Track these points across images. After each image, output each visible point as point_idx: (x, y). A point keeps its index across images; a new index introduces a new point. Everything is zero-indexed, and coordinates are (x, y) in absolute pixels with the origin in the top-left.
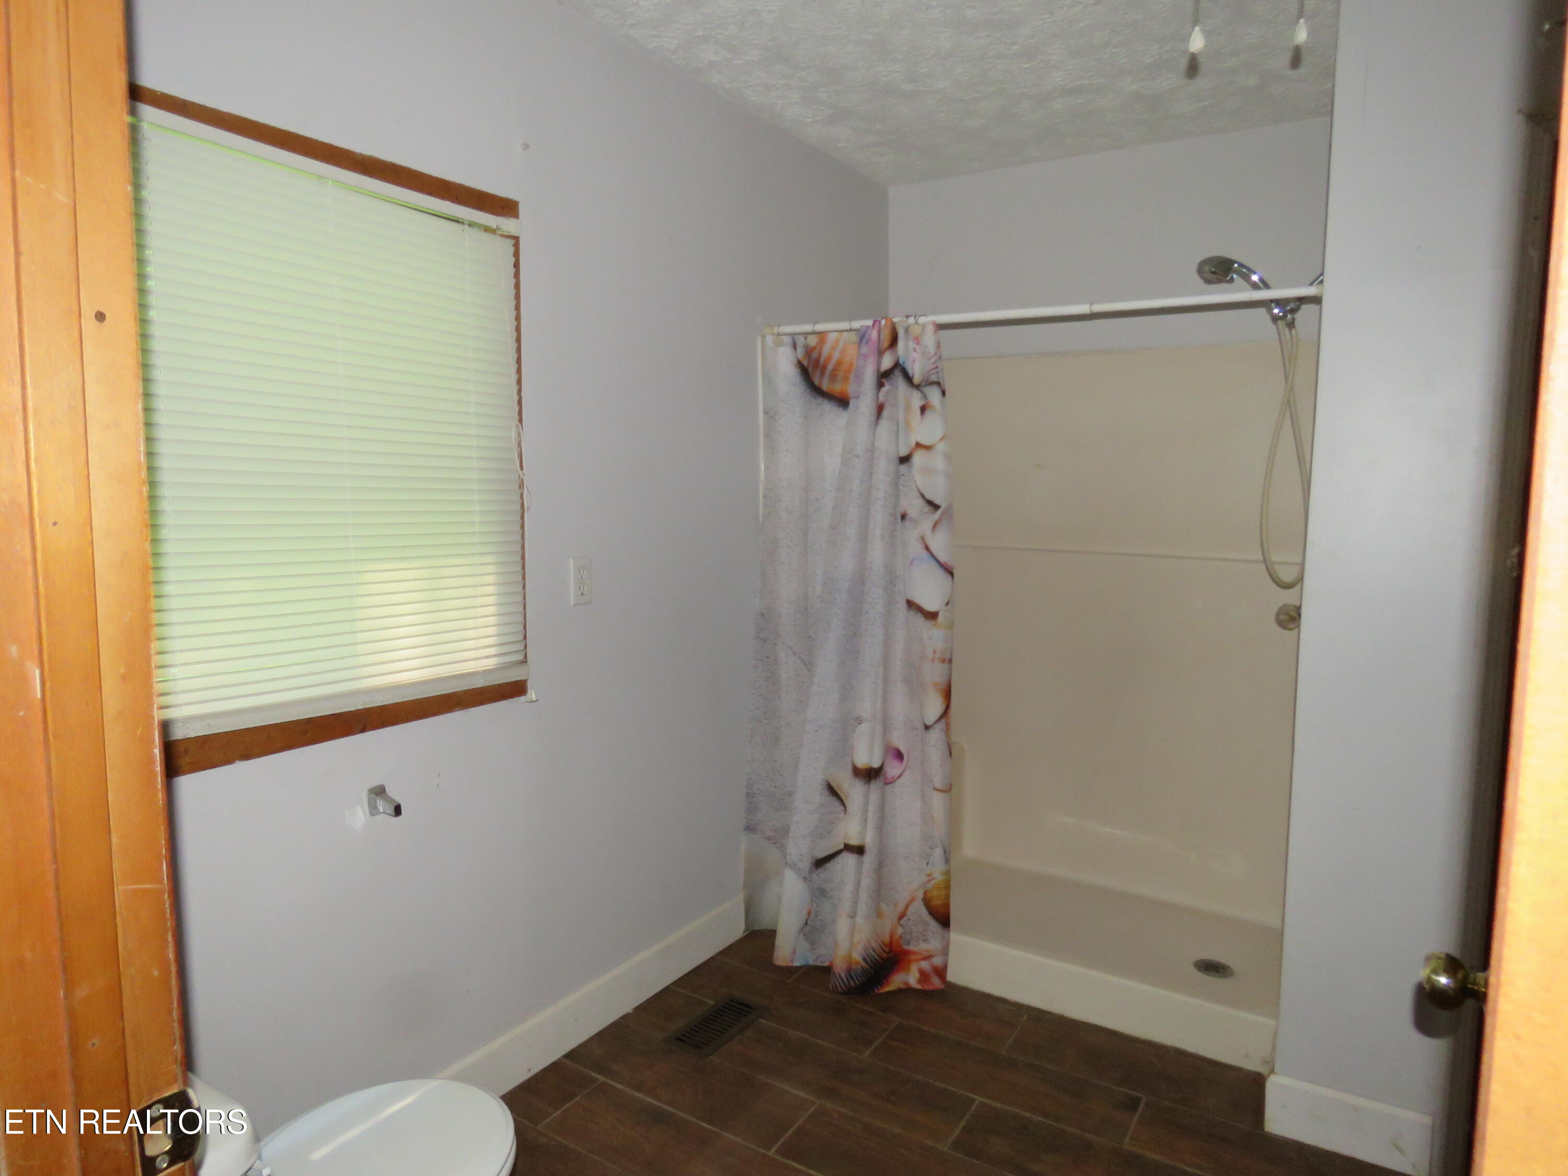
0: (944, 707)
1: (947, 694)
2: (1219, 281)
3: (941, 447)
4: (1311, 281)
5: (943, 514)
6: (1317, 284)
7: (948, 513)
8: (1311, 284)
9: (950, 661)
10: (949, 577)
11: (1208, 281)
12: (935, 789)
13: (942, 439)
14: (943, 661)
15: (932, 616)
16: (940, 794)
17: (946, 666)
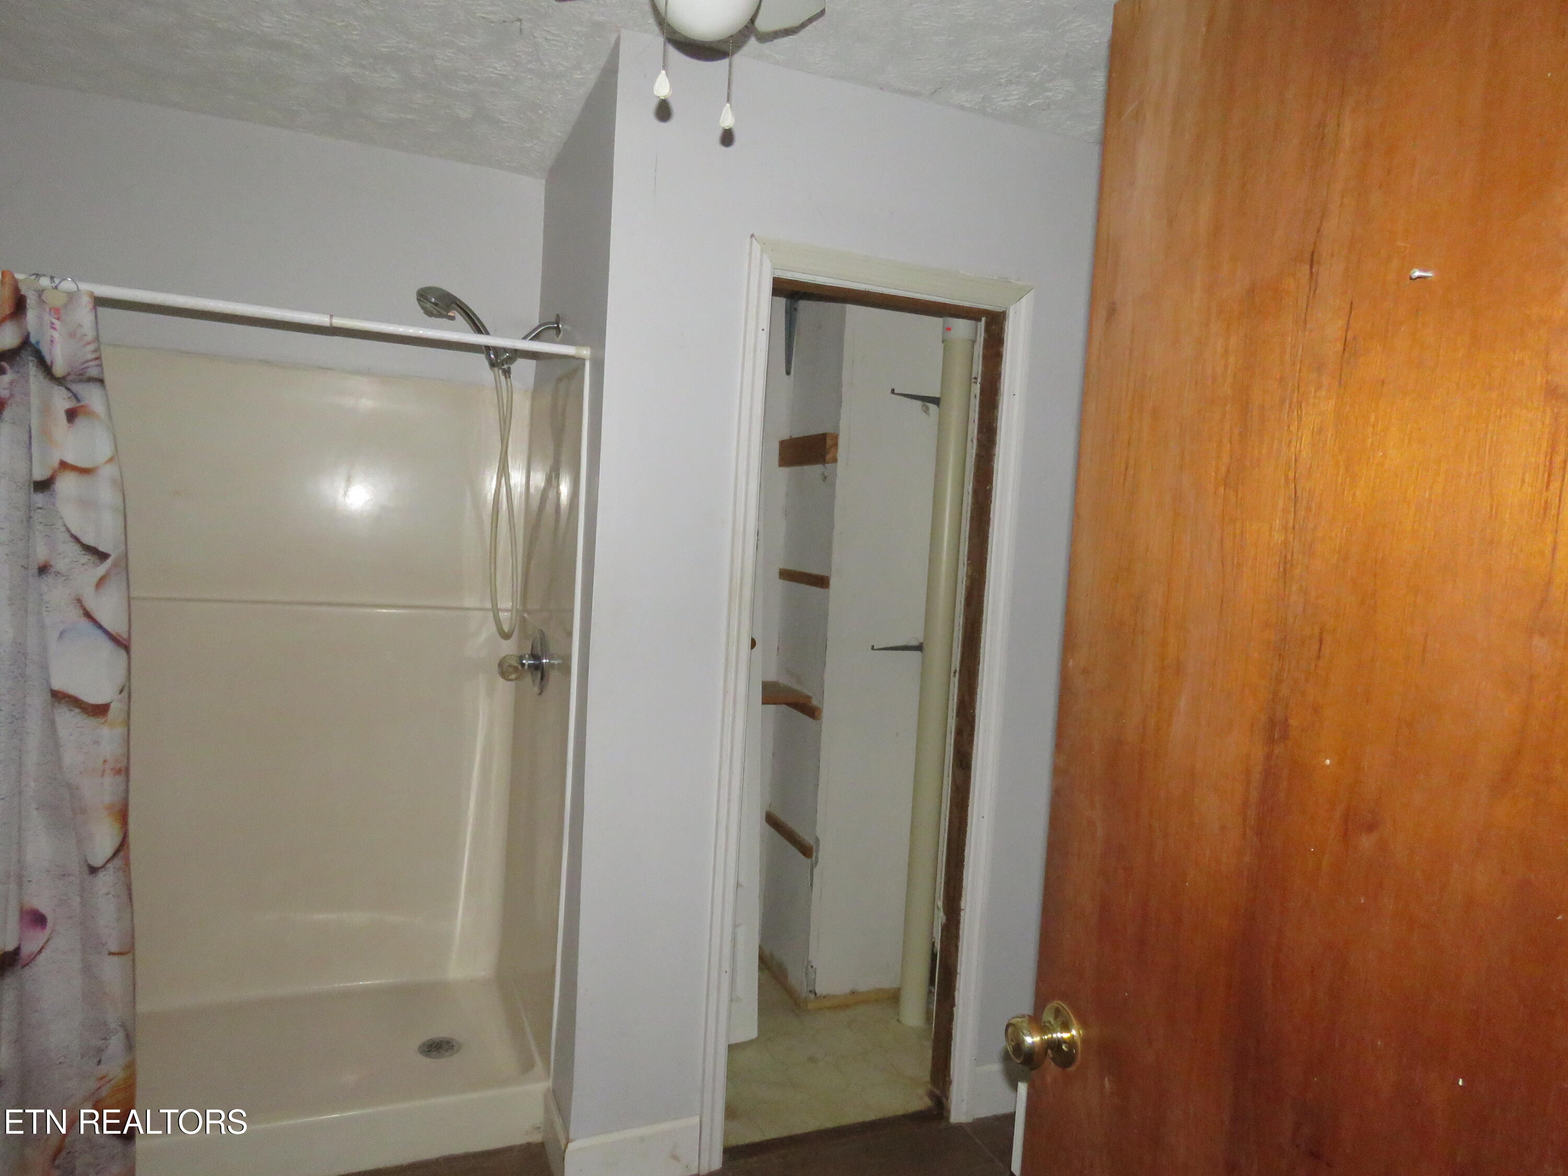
0: (121, 836)
1: (123, 815)
2: (440, 316)
3: (108, 472)
4: (526, 334)
5: (115, 565)
6: (530, 340)
7: (124, 564)
8: (525, 338)
9: (127, 771)
10: (123, 653)
11: (429, 314)
12: (111, 954)
13: (111, 460)
14: (118, 772)
15: (99, 711)
16: (115, 959)
17: (121, 778)
